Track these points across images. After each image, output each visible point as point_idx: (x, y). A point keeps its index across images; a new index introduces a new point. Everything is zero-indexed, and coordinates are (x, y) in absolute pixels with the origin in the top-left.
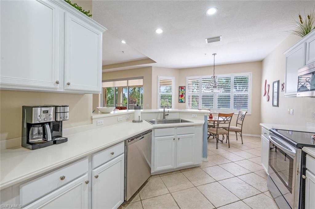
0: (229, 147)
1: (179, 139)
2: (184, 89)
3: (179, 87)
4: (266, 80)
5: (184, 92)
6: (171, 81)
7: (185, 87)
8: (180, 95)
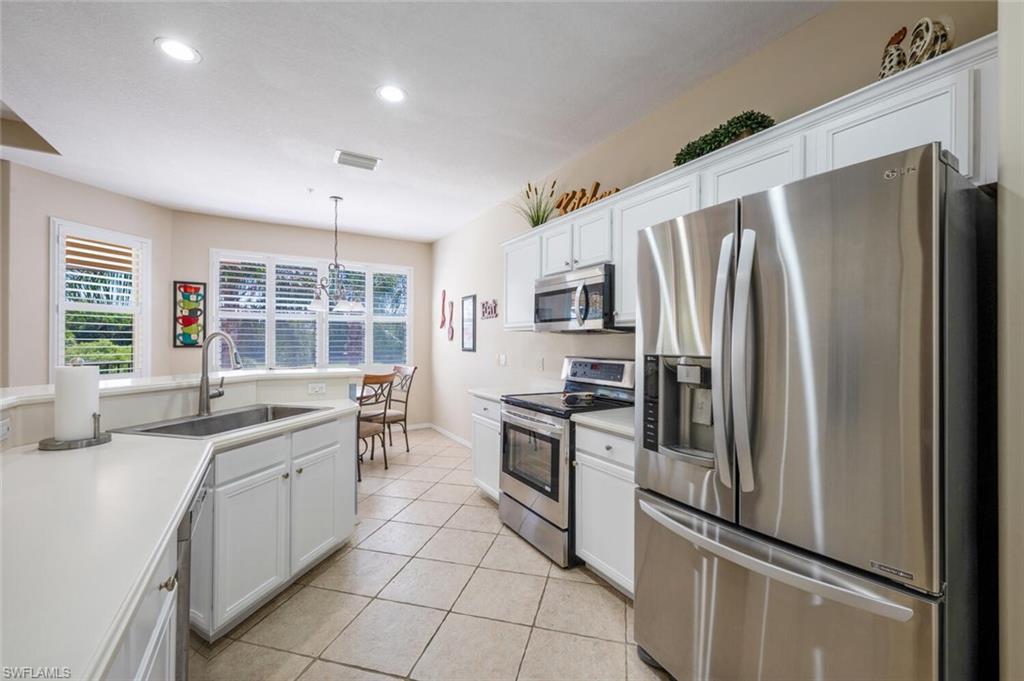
0: (386, 468)
1: (300, 471)
2: (201, 292)
3: (175, 283)
4: (444, 292)
5: (201, 307)
6: (130, 255)
7: (205, 285)
8: (179, 314)
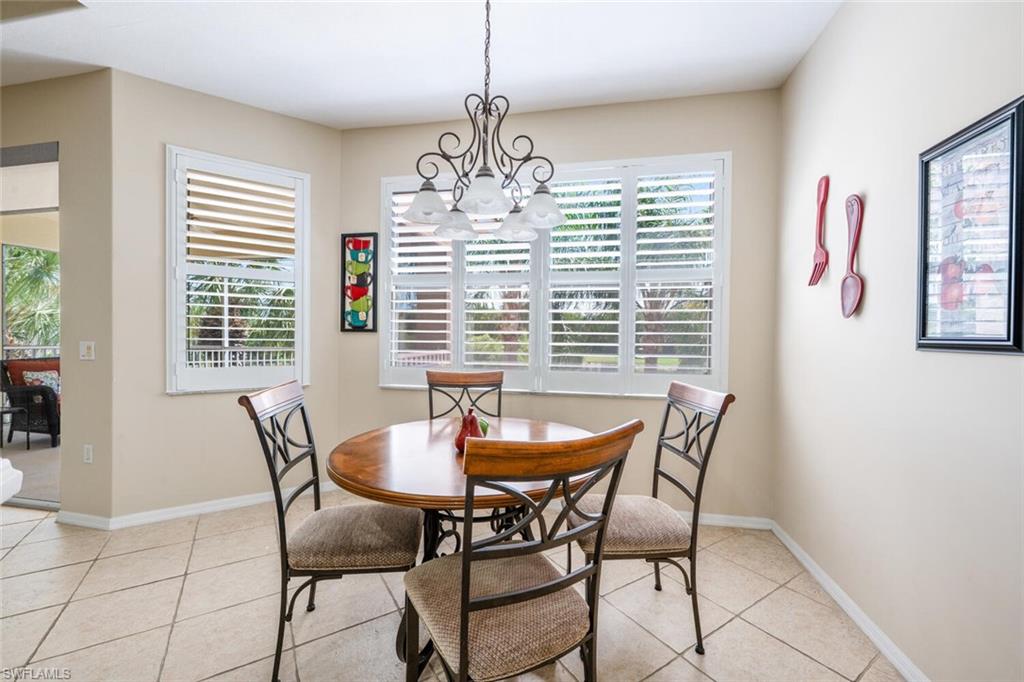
2: (371, 248)
3: (344, 237)
4: (827, 181)
5: (371, 271)
7: (375, 235)
8: (348, 284)
